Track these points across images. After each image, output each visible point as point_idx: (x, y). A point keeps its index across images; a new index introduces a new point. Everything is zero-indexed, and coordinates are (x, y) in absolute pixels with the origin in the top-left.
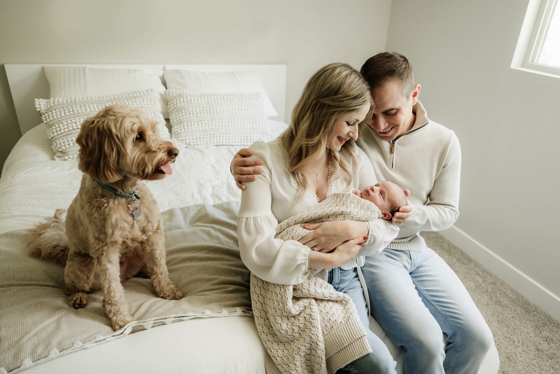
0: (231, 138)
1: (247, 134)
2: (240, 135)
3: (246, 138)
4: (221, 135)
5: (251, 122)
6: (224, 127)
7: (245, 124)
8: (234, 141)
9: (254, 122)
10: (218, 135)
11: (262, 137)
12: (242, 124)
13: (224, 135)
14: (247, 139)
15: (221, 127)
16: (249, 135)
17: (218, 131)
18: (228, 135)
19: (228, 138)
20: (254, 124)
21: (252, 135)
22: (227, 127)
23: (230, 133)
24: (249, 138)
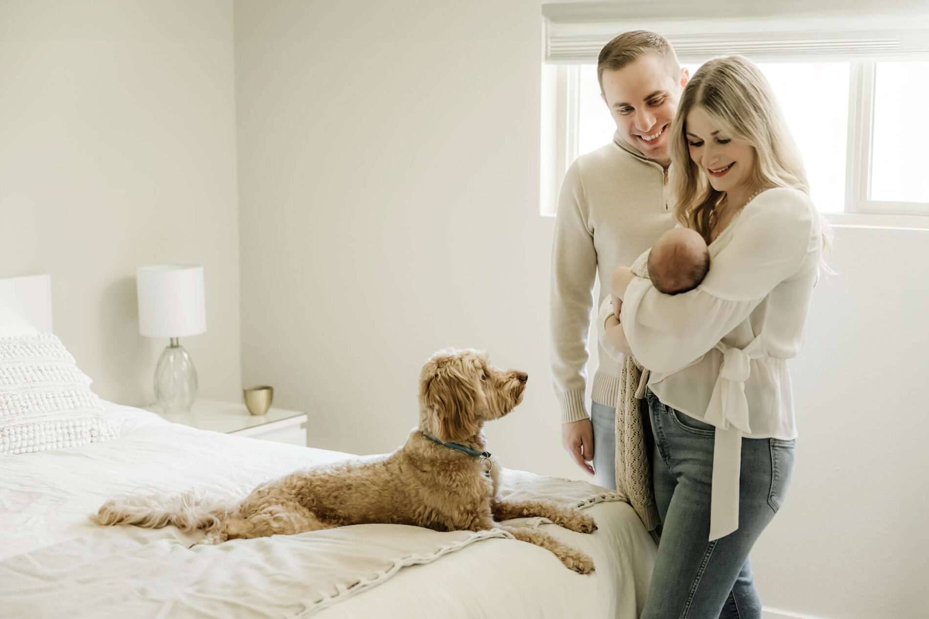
0: (38, 434)
1: (67, 422)
2: (53, 426)
3: (66, 431)
4: (19, 430)
5: (67, 394)
6: (20, 411)
7: (58, 400)
8: (44, 441)
9: (73, 393)
10: (12, 431)
11: (95, 427)
12: (52, 401)
13: (25, 429)
14: (69, 434)
15: (13, 411)
16: (71, 424)
17: (9, 421)
18: (31, 428)
19: (31, 435)
20: (75, 398)
21: (78, 423)
22: (26, 410)
23: (34, 424)
24: (72, 430)
